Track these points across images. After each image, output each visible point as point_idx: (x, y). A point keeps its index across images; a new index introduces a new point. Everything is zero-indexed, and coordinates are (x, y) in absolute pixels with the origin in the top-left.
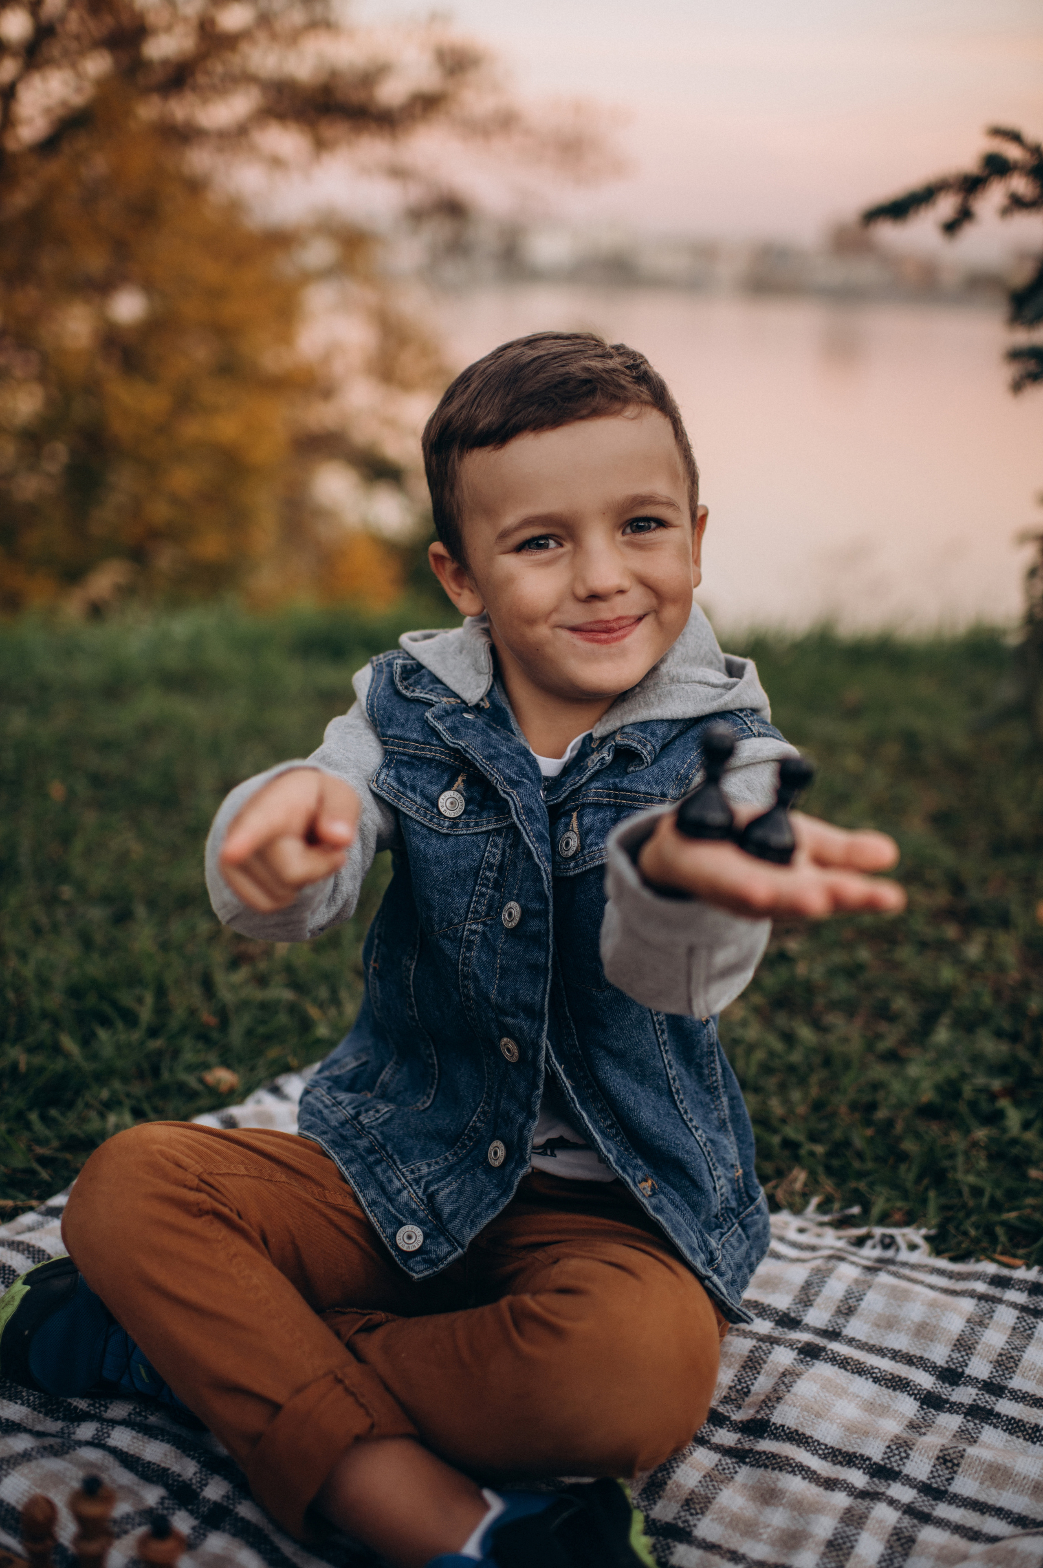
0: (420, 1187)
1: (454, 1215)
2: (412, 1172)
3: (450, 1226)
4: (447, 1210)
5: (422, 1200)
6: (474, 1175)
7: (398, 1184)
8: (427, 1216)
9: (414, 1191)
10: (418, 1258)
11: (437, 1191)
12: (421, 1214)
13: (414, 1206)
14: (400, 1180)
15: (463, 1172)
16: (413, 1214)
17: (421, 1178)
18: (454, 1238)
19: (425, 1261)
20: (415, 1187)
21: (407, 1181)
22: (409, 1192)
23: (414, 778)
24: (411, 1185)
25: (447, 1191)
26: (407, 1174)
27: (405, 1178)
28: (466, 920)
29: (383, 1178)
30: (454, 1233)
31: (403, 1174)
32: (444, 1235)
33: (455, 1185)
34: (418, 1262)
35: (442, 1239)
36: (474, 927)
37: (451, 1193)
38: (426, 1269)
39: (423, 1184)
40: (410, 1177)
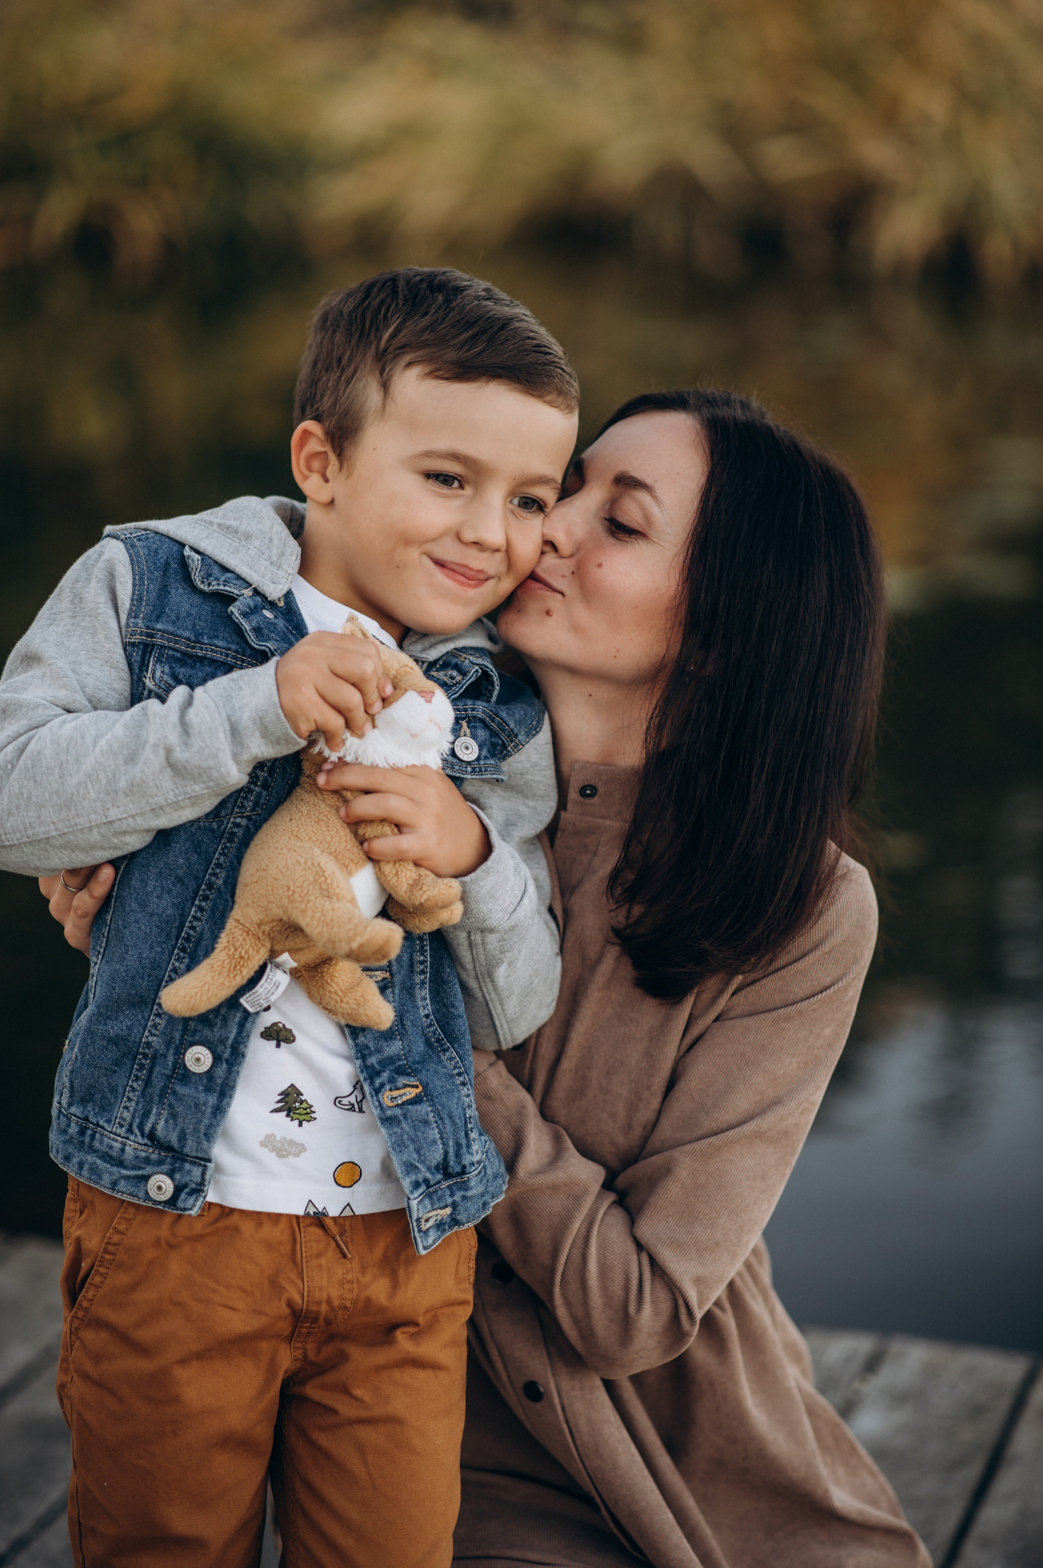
0: (136, 1135)
1: (182, 1138)
2: (121, 1126)
3: (187, 1150)
4: (174, 1139)
5: (145, 1145)
6: (175, 1093)
7: (117, 1145)
8: (160, 1154)
9: (134, 1142)
10: (183, 1196)
11: (153, 1128)
12: (154, 1157)
13: (143, 1154)
14: (117, 1141)
15: (162, 1096)
16: (147, 1161)
17: (131, 1125)
18: (197, 1158)
19: (190, 1194)
20: (132, 1138)
21: (123, 1138)
22: (130, 1146)
23: (190, 676)
24: (128, 1138)
25: (162, 1122)
26: (119, 1131)
27: (119, 1136)
28: (232, 813)
29: (105, 1149)
30: (194, 1154)
31: (115, 1134)
32: (186, 1161)
33: (165, 1113)
34: (185, 1200)
35: (187, 1166)
36: (238, 820)
37: (166, 1122)
38: (196, 1200)
39: (136, 1131)
40: (122, 1132)
